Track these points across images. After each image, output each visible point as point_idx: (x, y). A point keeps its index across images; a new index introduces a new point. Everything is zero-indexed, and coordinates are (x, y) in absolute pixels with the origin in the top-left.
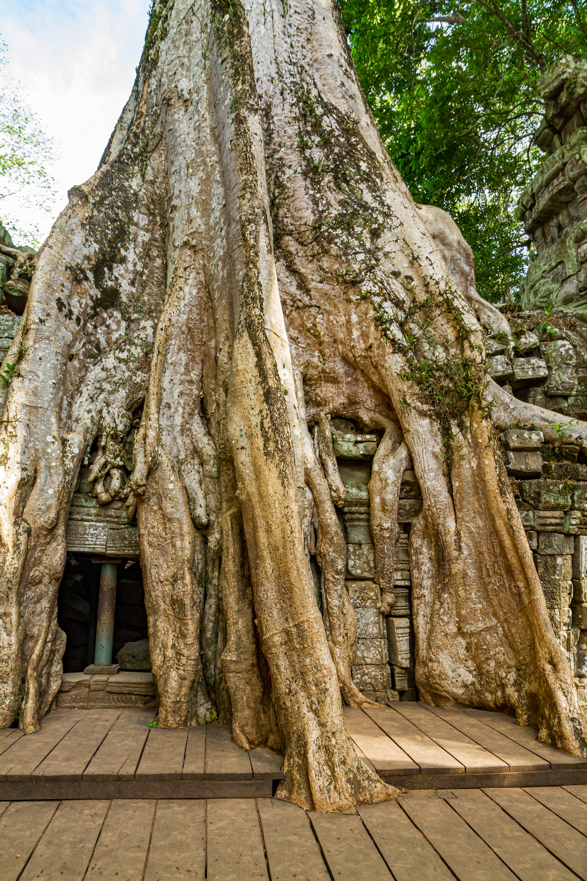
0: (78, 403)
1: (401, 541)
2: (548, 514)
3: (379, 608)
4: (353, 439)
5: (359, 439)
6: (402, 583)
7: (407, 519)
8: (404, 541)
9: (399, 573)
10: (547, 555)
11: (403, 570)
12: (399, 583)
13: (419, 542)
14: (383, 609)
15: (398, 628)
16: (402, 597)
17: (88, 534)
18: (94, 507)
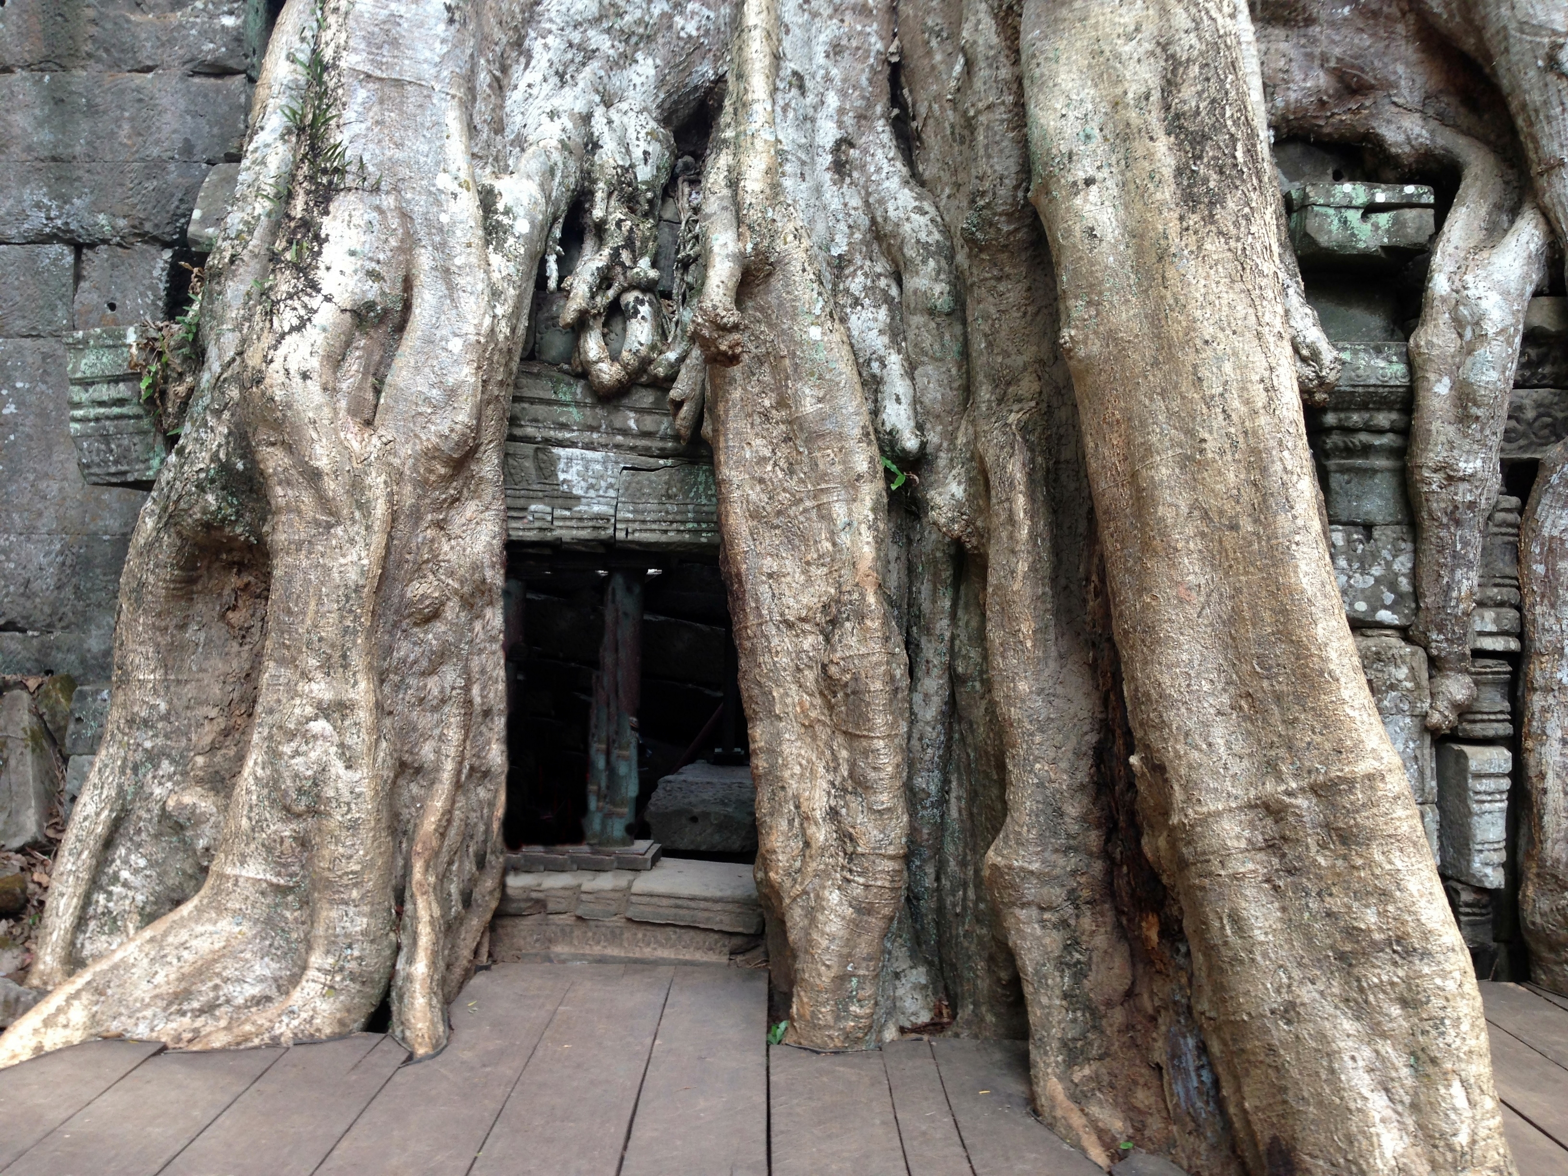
0: (522, 86)
1: (1500, 516)
3: (1425, 716)
4: (1360, 199)
5: (1381, 197)
6: (1498, 644)
7: (1530, 448)
8: (1511, 517)
9: (1490, 615)
11: (1501, 604)
12: (1489, 644)
14: (1435, 718)
15: (1479, 776)
16: (1494, 683)
18: (577, 404)
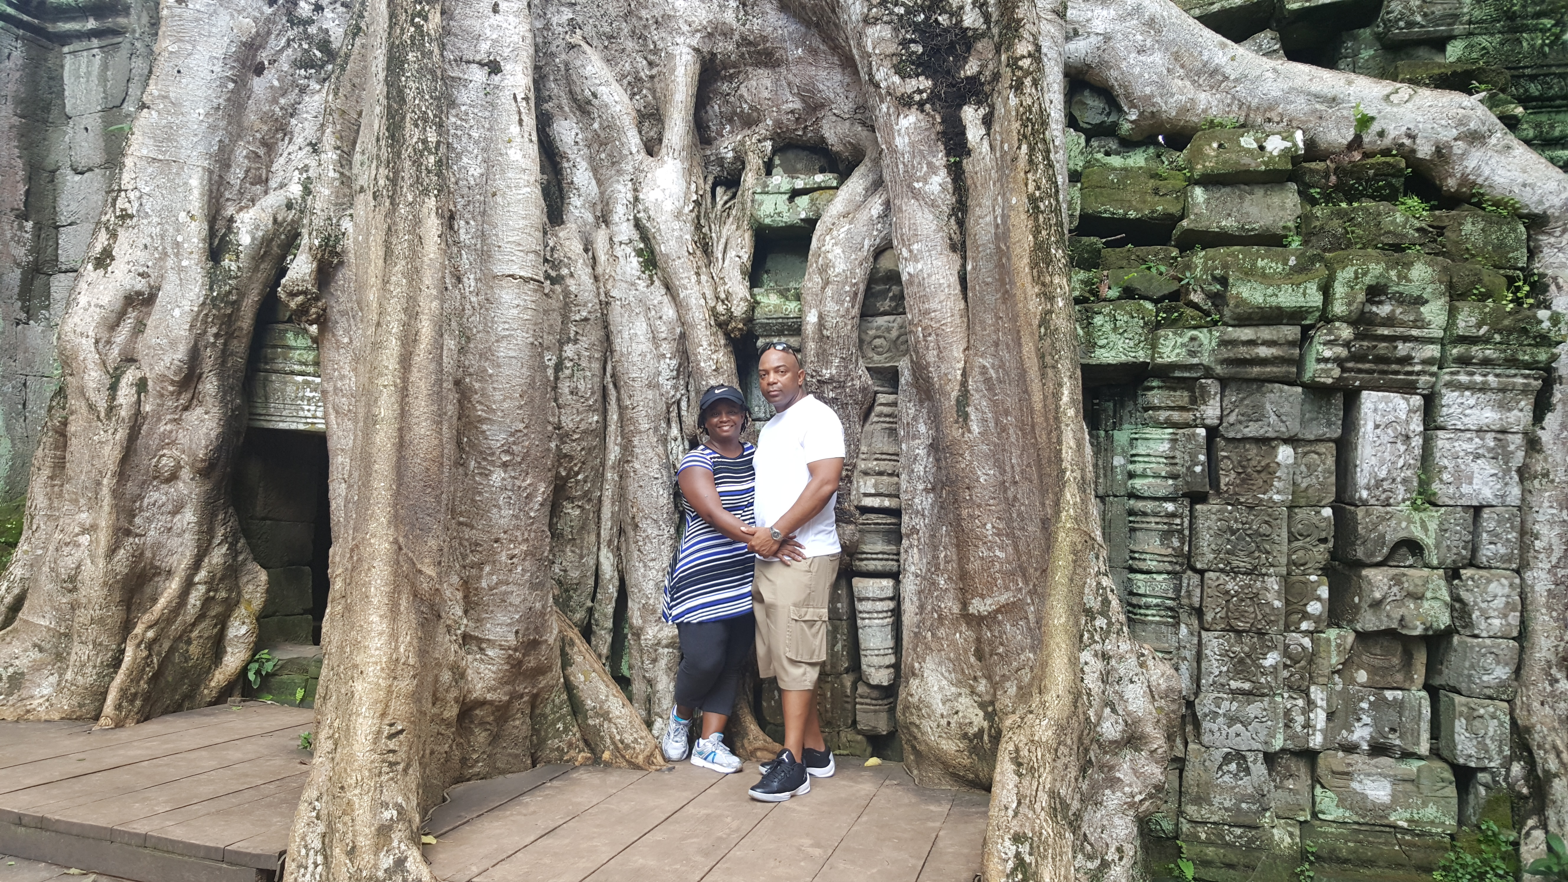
0: (285, 154)
1: (878, 409)
2: (1246, 333)
4: (786, 186)
5: (799, 184)
6: (875, 502)
7: (892, 359)
8: (886, 410)
9: (871, 481)
10: (1245, 440)
11: (881, 473)
12: (868, 502)
13: (912, 412)
15: (861, 600)
16: (876, 531)
17: (302, 399)
18: (310, 349)
